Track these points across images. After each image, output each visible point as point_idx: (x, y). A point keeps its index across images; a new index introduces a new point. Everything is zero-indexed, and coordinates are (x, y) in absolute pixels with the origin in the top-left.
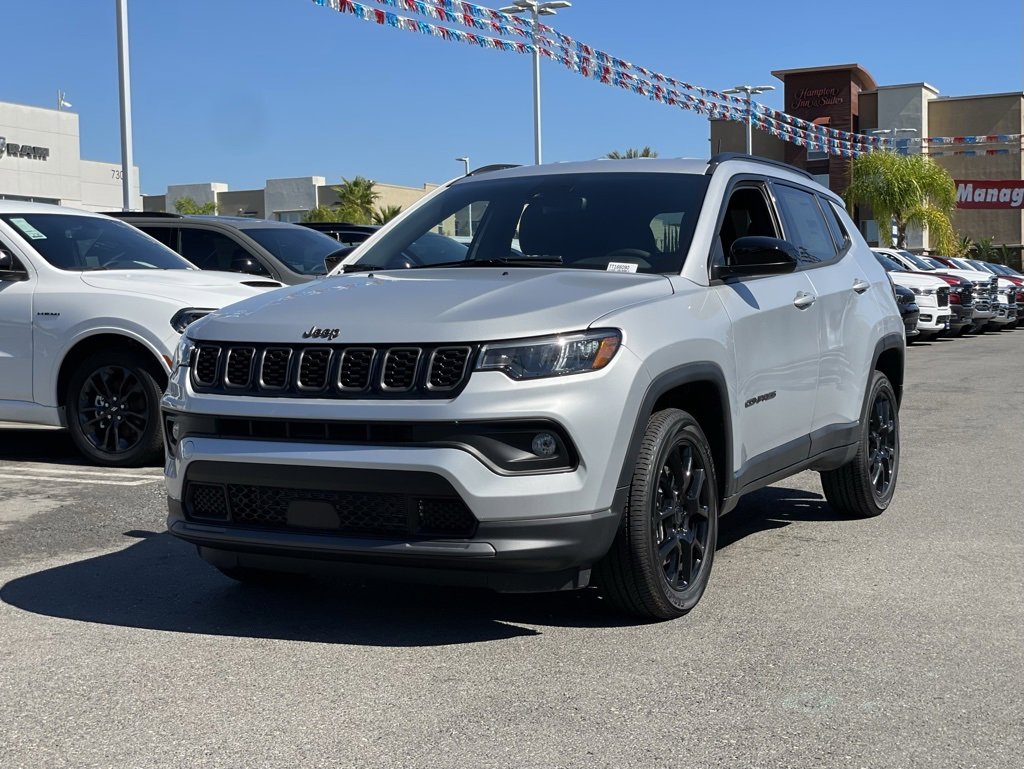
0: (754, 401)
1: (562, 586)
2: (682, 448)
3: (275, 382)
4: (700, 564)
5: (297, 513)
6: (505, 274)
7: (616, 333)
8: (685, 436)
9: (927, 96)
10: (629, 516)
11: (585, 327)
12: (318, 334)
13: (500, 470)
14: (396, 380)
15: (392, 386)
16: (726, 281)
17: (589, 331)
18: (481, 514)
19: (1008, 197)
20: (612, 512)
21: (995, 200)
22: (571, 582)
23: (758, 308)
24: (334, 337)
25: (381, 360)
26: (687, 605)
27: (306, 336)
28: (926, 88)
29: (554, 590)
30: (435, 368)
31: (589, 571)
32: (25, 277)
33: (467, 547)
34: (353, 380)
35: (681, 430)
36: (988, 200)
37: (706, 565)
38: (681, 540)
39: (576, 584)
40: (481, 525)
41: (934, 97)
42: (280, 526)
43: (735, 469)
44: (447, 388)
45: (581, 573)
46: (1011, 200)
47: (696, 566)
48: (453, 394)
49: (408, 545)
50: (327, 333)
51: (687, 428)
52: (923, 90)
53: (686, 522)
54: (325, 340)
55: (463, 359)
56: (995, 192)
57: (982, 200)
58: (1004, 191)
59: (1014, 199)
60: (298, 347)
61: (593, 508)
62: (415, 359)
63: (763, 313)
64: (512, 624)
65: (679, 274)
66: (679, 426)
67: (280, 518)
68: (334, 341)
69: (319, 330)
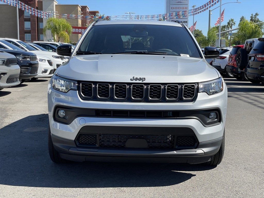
3: (121, 97)
6: (164, 57)
9: (55, 3)
13: (205, 125)
14: (171, 96)
19: (81, 31)
21: (77, 32)
25: (165, 89)
27: (131, 80)
28: (55, 1)
34: (154, 96)
36: (76, 31)
40: (200, 144)
41: (57, 4)
42: (123, 148)
44: (190, 99)
46: (81, 32)
48: (193, 101)
49: (175, 152)
50: (140, 79)
52: (54, 2)
54: (141, 82)
55: (194, 89)
56: (77, 30)
57: (74, 31)
58: (80, 29)
59: (82, 32)
60: (129, 84)
62: (177, 89)
64: (179, 171)
67: (122, 145)
68: (144, 82)
69: (137, 78)
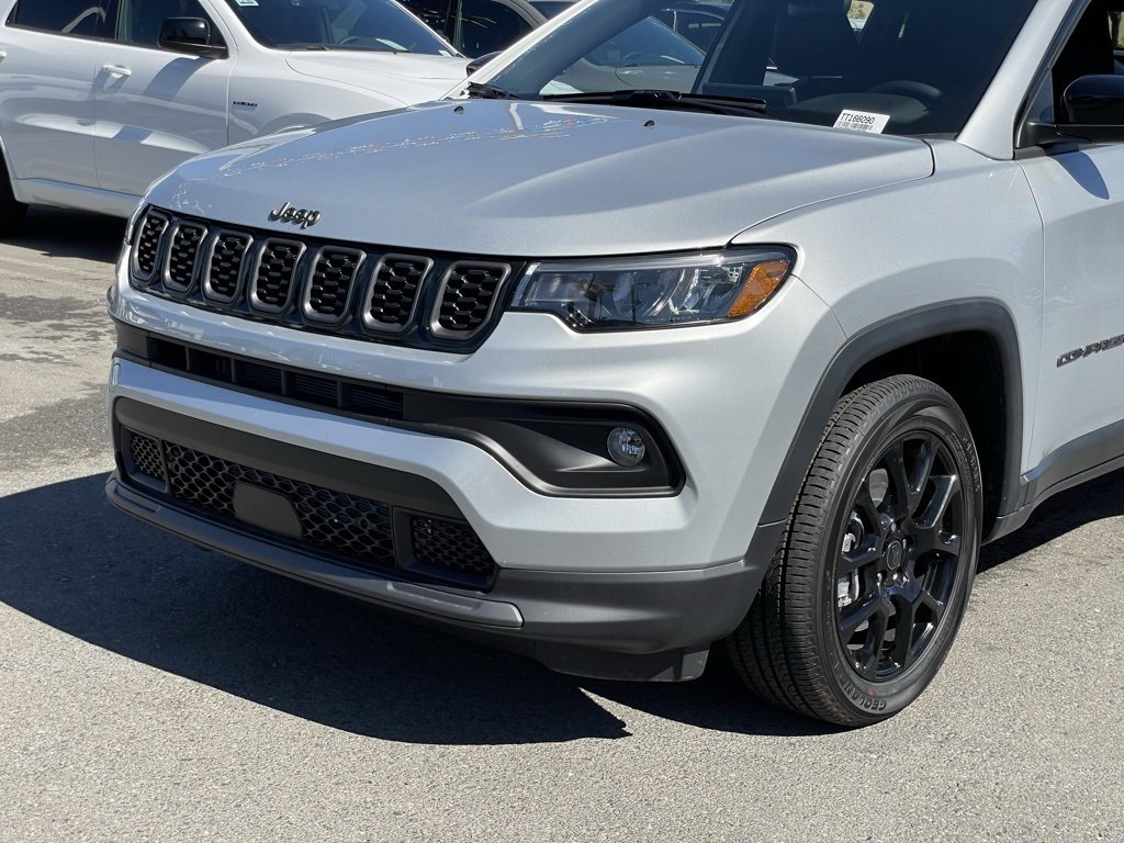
0: (1077, 354)
1: (655, 674)
2: (915, 444)
3: (225, 289)
4: (933, 632)
5: (248, 502)
6: (650, 123)
7: (788, 253)
8: (920, 425)
10: (785, 566)
11: (723, 242)
12: (288, 217)
13: (540, 484)
14: (389, 311)
15: (382, 320)
16: (1049, 150)
17: (731, 248)
18: (502, 556)
20: (747, 564)
22: (671, 669)
23: (1105, 195)
24: (311, 224)
25: (369, 271)
26: (891, 704)
27: (273, 218)
29: (640, 680)
30: (448, 297)
31: (706, 654)
32: (224, 54)
33: (478, 606)
34: (327, 302)
35: (909, 416)
37: (944, 632)
38: (894, 599)
39: (678, 672)
40: (502, 574)
42: (227, 517)
43: (1025, 468)
44: (462, 334)
45: (687, 658)
47: (925, 635)
48: (470, 346)
49: (390, 586)
50: (301, 217)
51: (925, 412)
53: (911, 565)
55: (492, 286)
60: (260, 234)
61: (707, 560)
62: (419, 277)
63: (1116, 205)
65: (956, 138)
66: (905, 410)
67: (226, 505)
68: (309, 231)
69: (292, 210)
